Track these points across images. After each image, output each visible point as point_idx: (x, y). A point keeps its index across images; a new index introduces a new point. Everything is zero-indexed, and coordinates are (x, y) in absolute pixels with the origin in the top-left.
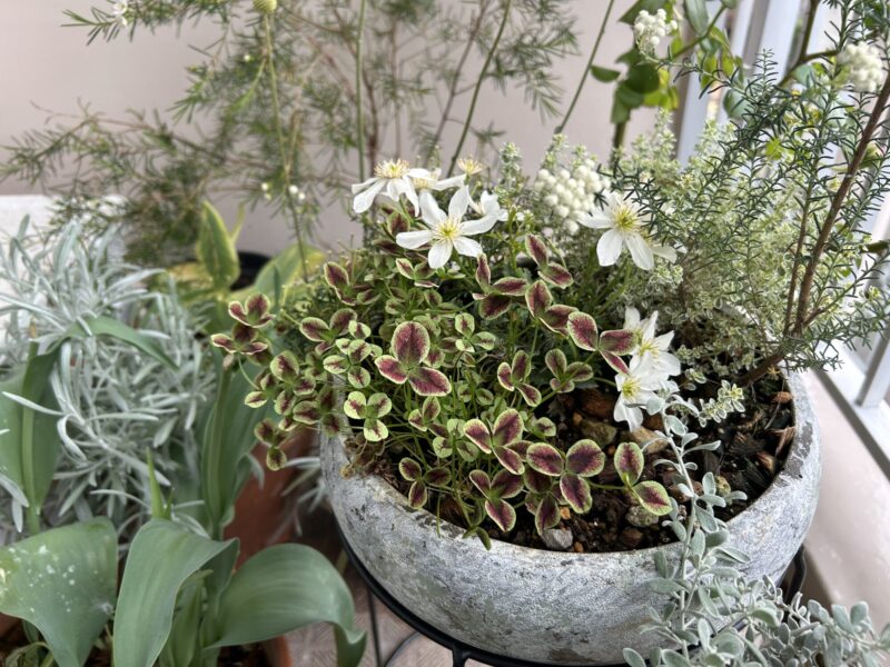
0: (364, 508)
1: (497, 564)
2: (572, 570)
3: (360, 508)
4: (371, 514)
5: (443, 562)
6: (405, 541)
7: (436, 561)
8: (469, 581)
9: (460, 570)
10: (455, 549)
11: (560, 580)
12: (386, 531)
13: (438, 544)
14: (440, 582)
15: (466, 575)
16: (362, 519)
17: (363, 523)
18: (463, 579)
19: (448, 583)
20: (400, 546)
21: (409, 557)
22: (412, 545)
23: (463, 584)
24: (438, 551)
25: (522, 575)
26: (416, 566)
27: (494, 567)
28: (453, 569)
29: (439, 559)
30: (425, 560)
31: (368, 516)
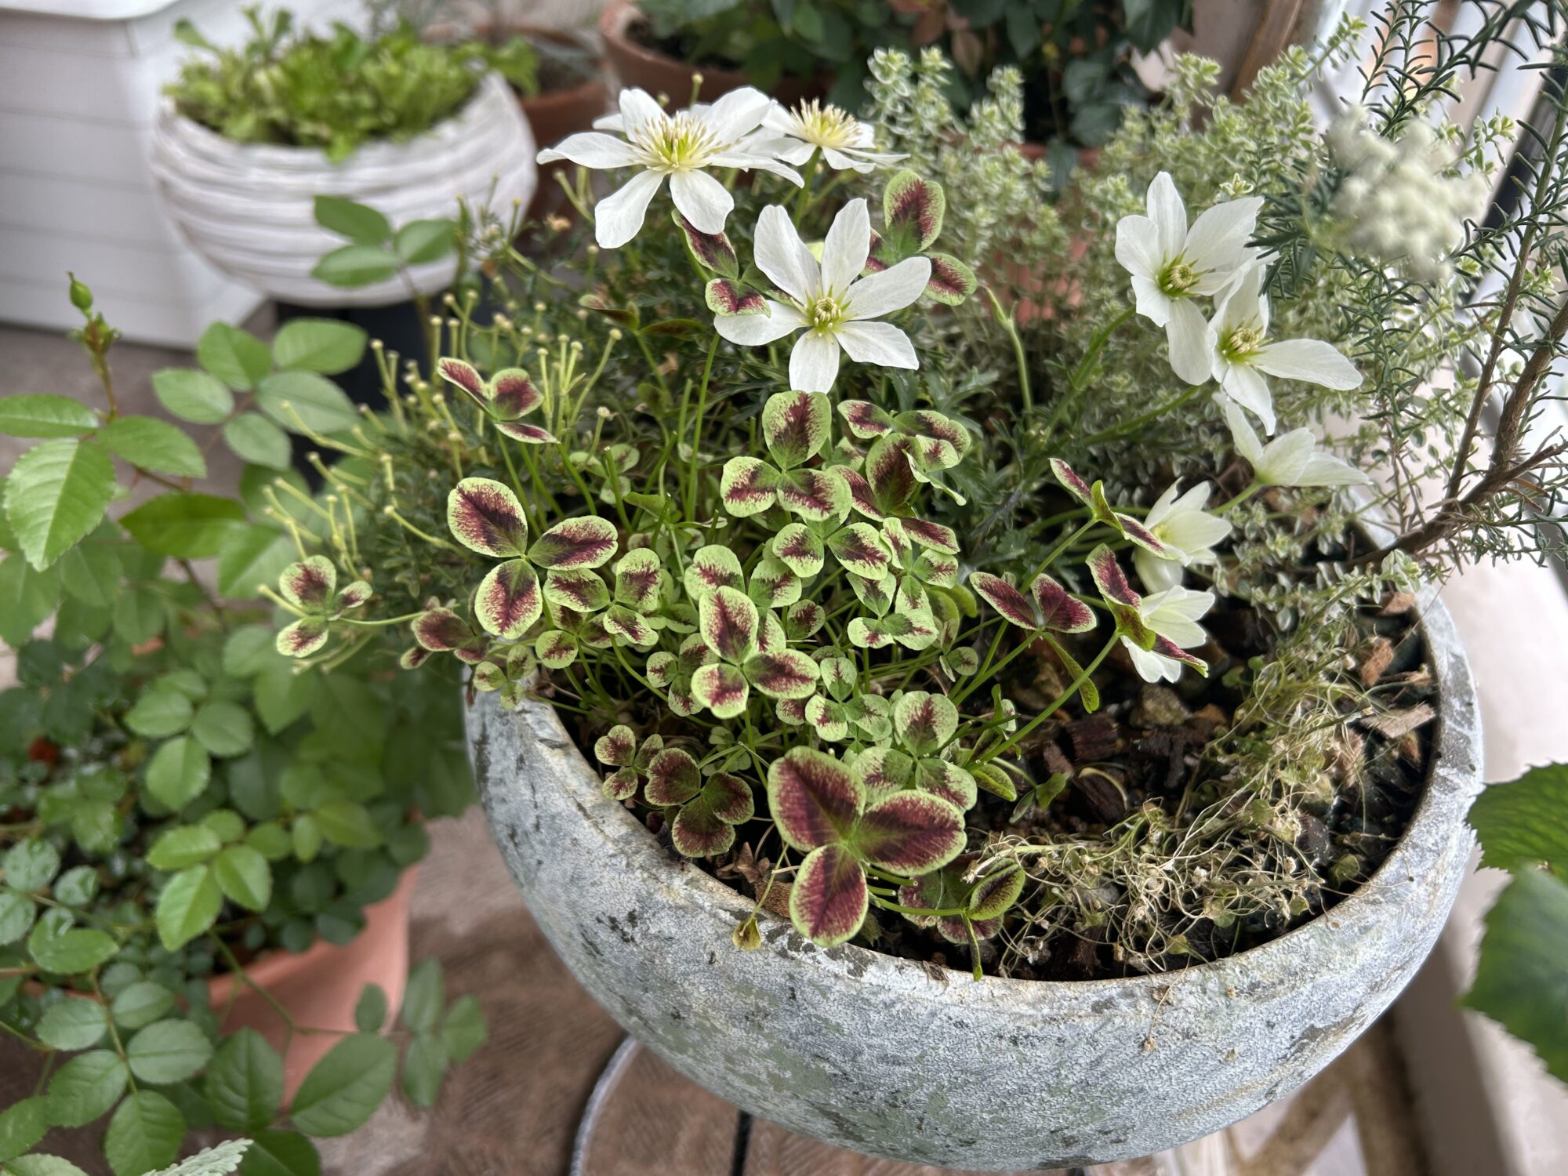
0: (632, 918)
1: (961, 1024)
2: (1117, 1021)
3: (622, 917)
4: (653, 931)
5: (838, 1028)
6: (745, 987)
7: (821, 1027)
8: (896, 1061)
9: (875, 1041)
10: (867, 1001)
11: (1092, 1042)
12: (693, 967)
13: (824, 992)
14: (827, 1067)
15: (891, 1050)
16: (626, 939)
17: (631, 947)
18: (884, 1058)
19: (848, 1068)
20: (730, 997)
21: (753, 1019)
22: (761, 994)
23: (882, 1067)
24: (826, 1006)
25: (1015, 1041)
26: (766, 1036)
27: (955, 1031)
28: (861, 1040)
29: (826, 1021)
30: (794, 1025)
31: (645, 935)
